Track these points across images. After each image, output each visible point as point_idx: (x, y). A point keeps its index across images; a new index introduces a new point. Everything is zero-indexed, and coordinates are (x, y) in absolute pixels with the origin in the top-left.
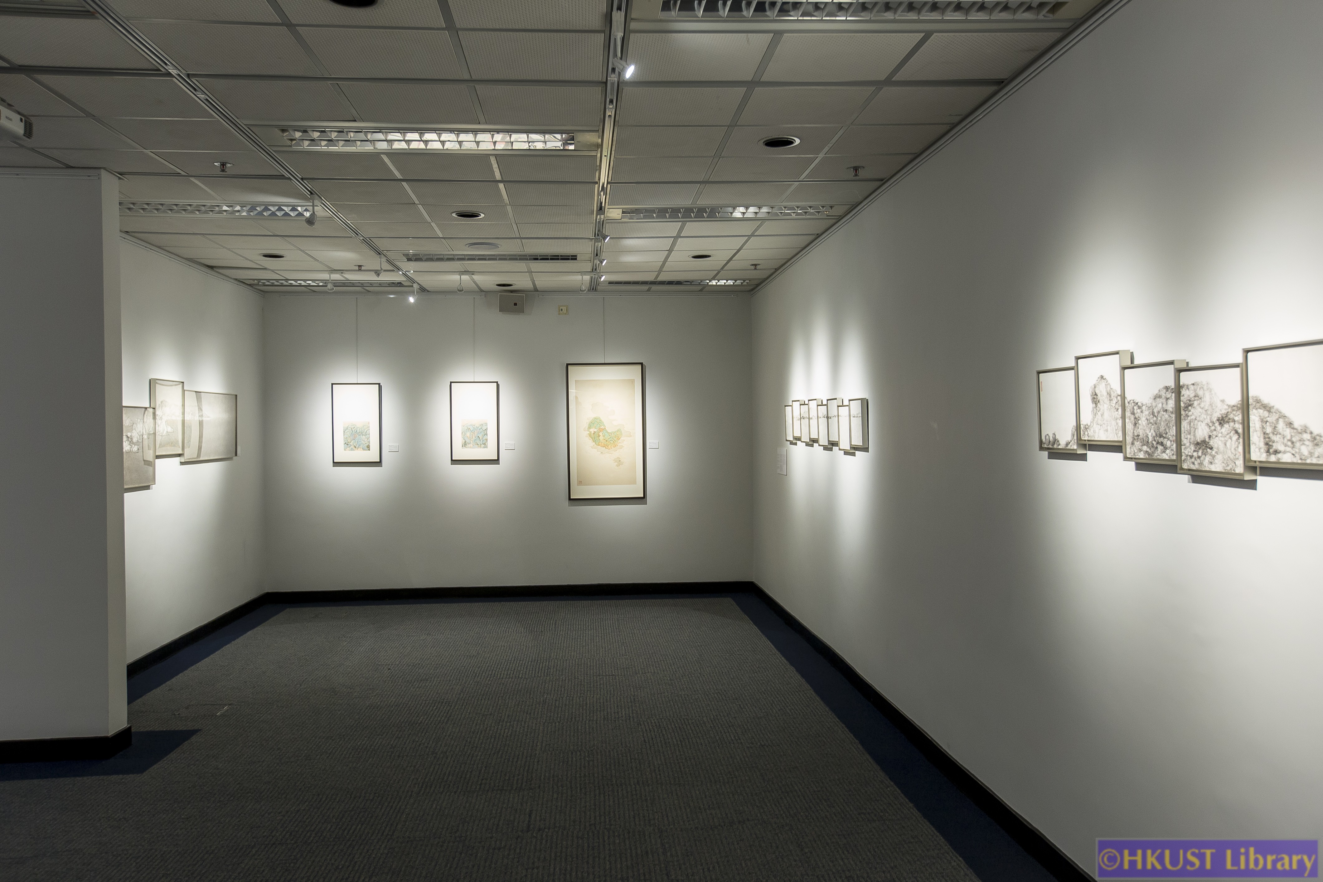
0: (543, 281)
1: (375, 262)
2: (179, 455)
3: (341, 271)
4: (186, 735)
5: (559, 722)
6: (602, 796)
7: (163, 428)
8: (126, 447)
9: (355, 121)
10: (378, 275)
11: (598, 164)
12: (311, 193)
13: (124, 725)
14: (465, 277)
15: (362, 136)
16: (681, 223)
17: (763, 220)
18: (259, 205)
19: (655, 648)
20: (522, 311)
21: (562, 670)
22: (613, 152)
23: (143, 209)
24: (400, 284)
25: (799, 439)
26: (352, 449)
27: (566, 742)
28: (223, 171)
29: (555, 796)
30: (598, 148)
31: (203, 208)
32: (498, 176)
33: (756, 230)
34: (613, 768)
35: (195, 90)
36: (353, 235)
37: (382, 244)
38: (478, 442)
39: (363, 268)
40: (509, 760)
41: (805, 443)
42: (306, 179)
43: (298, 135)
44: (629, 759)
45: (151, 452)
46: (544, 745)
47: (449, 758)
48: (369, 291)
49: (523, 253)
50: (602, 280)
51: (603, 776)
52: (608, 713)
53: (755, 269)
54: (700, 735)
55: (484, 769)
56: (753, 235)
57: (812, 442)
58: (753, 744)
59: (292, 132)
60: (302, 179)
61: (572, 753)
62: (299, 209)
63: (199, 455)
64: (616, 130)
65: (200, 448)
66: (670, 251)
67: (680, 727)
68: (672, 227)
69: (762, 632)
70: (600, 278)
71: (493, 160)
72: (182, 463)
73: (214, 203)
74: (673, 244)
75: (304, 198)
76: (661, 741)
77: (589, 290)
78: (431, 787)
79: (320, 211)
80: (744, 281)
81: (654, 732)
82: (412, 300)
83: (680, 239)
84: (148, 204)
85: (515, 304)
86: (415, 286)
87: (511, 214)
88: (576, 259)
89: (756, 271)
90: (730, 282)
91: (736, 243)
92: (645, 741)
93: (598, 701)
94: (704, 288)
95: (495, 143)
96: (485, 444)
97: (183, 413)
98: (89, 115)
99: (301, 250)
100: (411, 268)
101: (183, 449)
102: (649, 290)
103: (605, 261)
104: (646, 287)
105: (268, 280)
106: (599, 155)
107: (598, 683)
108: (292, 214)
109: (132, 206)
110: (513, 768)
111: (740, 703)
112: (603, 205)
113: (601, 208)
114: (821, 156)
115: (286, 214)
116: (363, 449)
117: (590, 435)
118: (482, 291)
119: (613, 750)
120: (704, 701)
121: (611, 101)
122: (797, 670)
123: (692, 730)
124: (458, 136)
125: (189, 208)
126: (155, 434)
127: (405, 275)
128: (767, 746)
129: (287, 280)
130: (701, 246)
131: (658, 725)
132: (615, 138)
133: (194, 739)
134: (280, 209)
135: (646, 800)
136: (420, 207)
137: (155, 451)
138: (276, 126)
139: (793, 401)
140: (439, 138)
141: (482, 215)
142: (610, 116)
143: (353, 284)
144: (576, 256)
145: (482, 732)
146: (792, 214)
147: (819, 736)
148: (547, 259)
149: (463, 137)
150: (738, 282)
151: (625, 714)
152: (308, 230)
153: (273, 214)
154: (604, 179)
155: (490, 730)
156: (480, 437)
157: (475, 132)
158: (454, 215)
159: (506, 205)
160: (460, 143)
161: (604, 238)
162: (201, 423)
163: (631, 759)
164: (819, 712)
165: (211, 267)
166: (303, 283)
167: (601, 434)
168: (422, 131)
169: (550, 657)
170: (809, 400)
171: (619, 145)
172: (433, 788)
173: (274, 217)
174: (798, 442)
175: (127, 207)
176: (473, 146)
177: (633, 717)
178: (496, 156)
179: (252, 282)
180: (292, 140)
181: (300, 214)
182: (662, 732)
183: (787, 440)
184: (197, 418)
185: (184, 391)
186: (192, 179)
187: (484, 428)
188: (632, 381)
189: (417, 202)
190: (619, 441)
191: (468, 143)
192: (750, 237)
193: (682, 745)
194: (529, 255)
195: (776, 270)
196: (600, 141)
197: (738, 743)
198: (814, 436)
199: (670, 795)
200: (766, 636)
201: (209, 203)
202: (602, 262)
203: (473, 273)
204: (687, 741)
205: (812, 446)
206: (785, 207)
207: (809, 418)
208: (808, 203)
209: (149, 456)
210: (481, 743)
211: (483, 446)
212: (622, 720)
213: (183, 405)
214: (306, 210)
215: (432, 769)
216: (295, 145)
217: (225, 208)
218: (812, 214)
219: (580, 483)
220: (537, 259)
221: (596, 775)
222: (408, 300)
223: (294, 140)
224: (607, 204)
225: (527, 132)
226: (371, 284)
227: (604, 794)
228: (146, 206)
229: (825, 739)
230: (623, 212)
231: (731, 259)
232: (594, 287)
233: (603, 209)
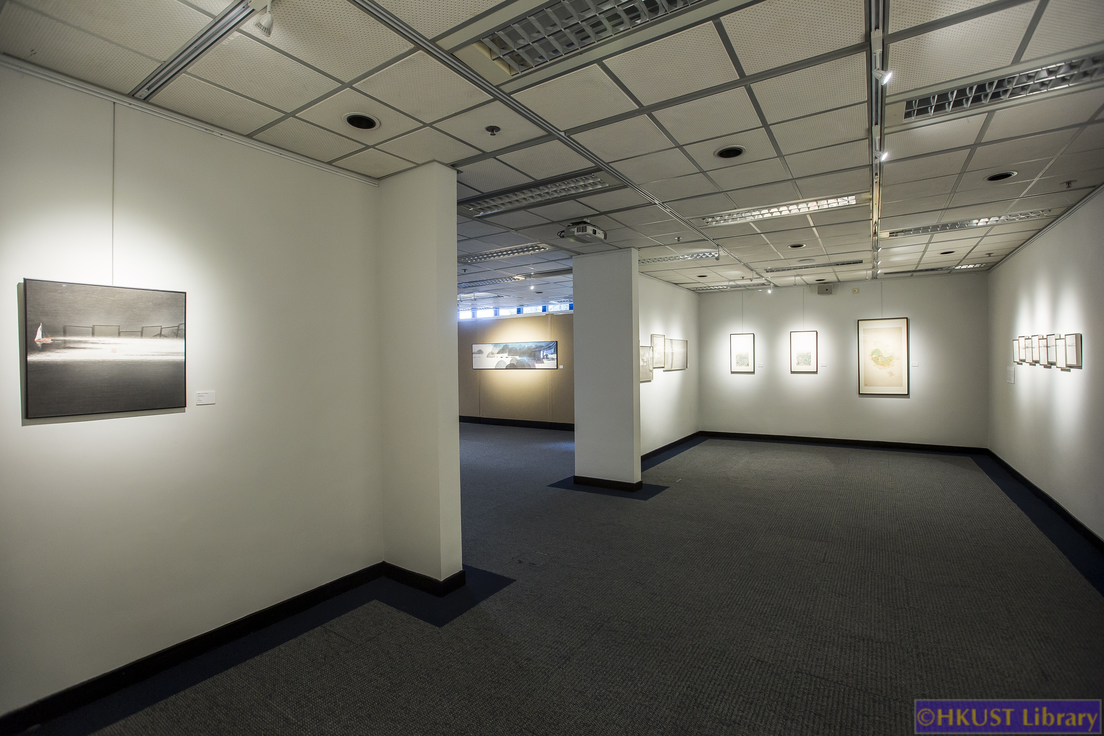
0: (842, 277)
1: (749, 275)
2: (663, 367)
3: (734, 281)
4: (663, 488)
5: (847, 511)
6: (869, 553)
7: (656, 356)
8: (641, 363)
9: (736, 209)
10: (752, 281)
11: (871, 209)
12: (718, 245)
13: (640, 480)
14: (798, 278)
15: (740, 216)
16: (930, 235)
17: (993, 226)
18: (695, 254)
19: (912, 480)
20: (831, 293)
21: (851, 484)
22: (880, 201)
23: (648, 262)
24: (764, 284)
25: (1024, 361)
26: (740, 366)
27: (850, 522)
28: (679, 241)
29: (841, 548)
30: (870, 201)
31: (671, 258)
32: (812, 224)
33: (988, 232)
34: (878, 540)
35: (666, 208)
36: (739, 262)
37: (752, 265)
38: (806, 362)
39: (744, 278)
40: (815, 525)
41: (1029, 364)
42: (715, 239)
43: (710, 220)
44: (888, 537)
45: (652, 366)
46: (836, 521)
47: (783, 519)
48: (748, 289)
49: (829, 262)
50: (878, 272)
51: (871, 543)
52: (877, 511)
53: (989, 256)
54: (939, 532)
55: (801, 527)
56: (985, 236)
57: (1035, 363)
58: (978, 544)
59: (707, 219)
60: (713, 240)
61: (853, 528)
62: (713, 253)
63: (672, 367)
64: (881, 189)
65: (672, 364)
66: (924, 252)
67: (925, 526)
68: (925, 238)
69: (992, 479)
70: (878, 271)
71: (808, 217)
72: (664, 371)
73: (676, 255)
74: (926, 248)
75: (714, 248)
76: (911, 531)
77: (872, 279)
78: (772, 531)
79: (722, 253)
80: (982, 264)
81: (907, 525)
82: (769, 292)
83: (930, 244)
84: (650, 259)
85: (827, 290)
86: (771, 284)
87: (821, 243)
88: (862, 262)
89: (990, 257)
90: (971, 266)
91: (974, 242)
92: (900, 529)
93: (872, 504)
94: (951, 271)
95: (809, 208)
96: (809, 363)
97: (665, 349)
98: (626, 226)
99: (714, 272)
100: (769, 276)
101: (664, 365)
102: (912, 276)
103: (880, 262)
104: (910, 274)
105: (701, 288)
106: (871, 204)
107: (873, 495)
108: (710, 256)
109: (644, 261)
110: (818, 530)
111: (970, 519)
112: (877, 231)
113: (875, 233)
114: (1036, 179)
115: (707, 257)
116: (746, 366)
117: (872, 359)
118: (808, 284)
119: (878, 531)
120: (943, 514)
121: (876, 174)
122: (1018, 506)
123: (933, 529)
124: (788, 208)
125: (666, 259)
126: (653, 358)
127: (766, 280)
128: (989, 547)
129: (709, 287)
130: (946, 247)
131: (910, 522)
132: (881, 194)
133: (666, 490)
134: (704, 255)
135: (898, 561)
136: (771, 245)
137: (653, 366)
138: (700, 217)
139: (1019, 337)
140: (778, 210)
141: (805, 245)
142: (876, 182)
143: (740, 286)
144: (862, 261)
145: (801, 509)
146: (1017, 219)
147: (1032, 548)
148: (844, 264)
149: (791, 207)
150: (977, 266)
151: (888, 513)
152: (717, 263)
153: (701, 257)
154: (875, 218)
155: (806, 509)
156: (807, 359)
157: (797, 204)
158: (789, 247)
159: (818, 238)
160: (790, 211)
161: (878, 249)
162: (672, 353)
163: (890, 538)
164: (1034, 534)
165: (676, 284)
166: (717, 288)
167: (879, 358)
168: (769, 208)
169: (844, 477)
170: (1032, 336)
171: (884, 197)
172: (773, 531)
173: (702, 259)
174: (1023, 363)
175: (641, 262)
176: (797, 211)
177: (893, 515)
178: (810, 214)
179: (694, 289)
180: (708, 223)
181: (713, 256)
182: (912, 526)
183: (1014, 362)
184: (671, 351)
185: (665, 339)
186: (666, 246)
187: (809, 355)
188: (901, 328)
189: (769, 243)
190: (891, 362)
191: (794, 210)
192: (983, 237)
193: (925, 536)
194: (834, 263)
195: (1007, 255)
196: (871, 196)
197: (966, 542)
198: (1036, 358)
199: (914, 561)
200: (995, 482)
201: (674, 256)
202: (877, 263)
203: (802, 275)
204: (929, 534)
205: (1035, 365)
206: (1010, 216)
207: (1032, 348)
208: (1029, 211)
209: (651, 369)
210: (801, 514)
211: (808, 364)
212: (886, 516)
213: (665, 346)
214: (716, 254)
215: (773, 522)
216: (709, 225)
217: (681, 257)
218: (1034, 217)
219: (866, 385)
220: (838, 265)
221: (867, 542)
222: (767, 291)
223: (709, 222)
224: (879, 230)
225: (827, 199)
226: (749, 286)
227: (871, 553)
228: (649, 260)
229: (1038, 551)
230: (890, 233)
231: (970, 252)
232: (875, 277)
233: (877, 233)
